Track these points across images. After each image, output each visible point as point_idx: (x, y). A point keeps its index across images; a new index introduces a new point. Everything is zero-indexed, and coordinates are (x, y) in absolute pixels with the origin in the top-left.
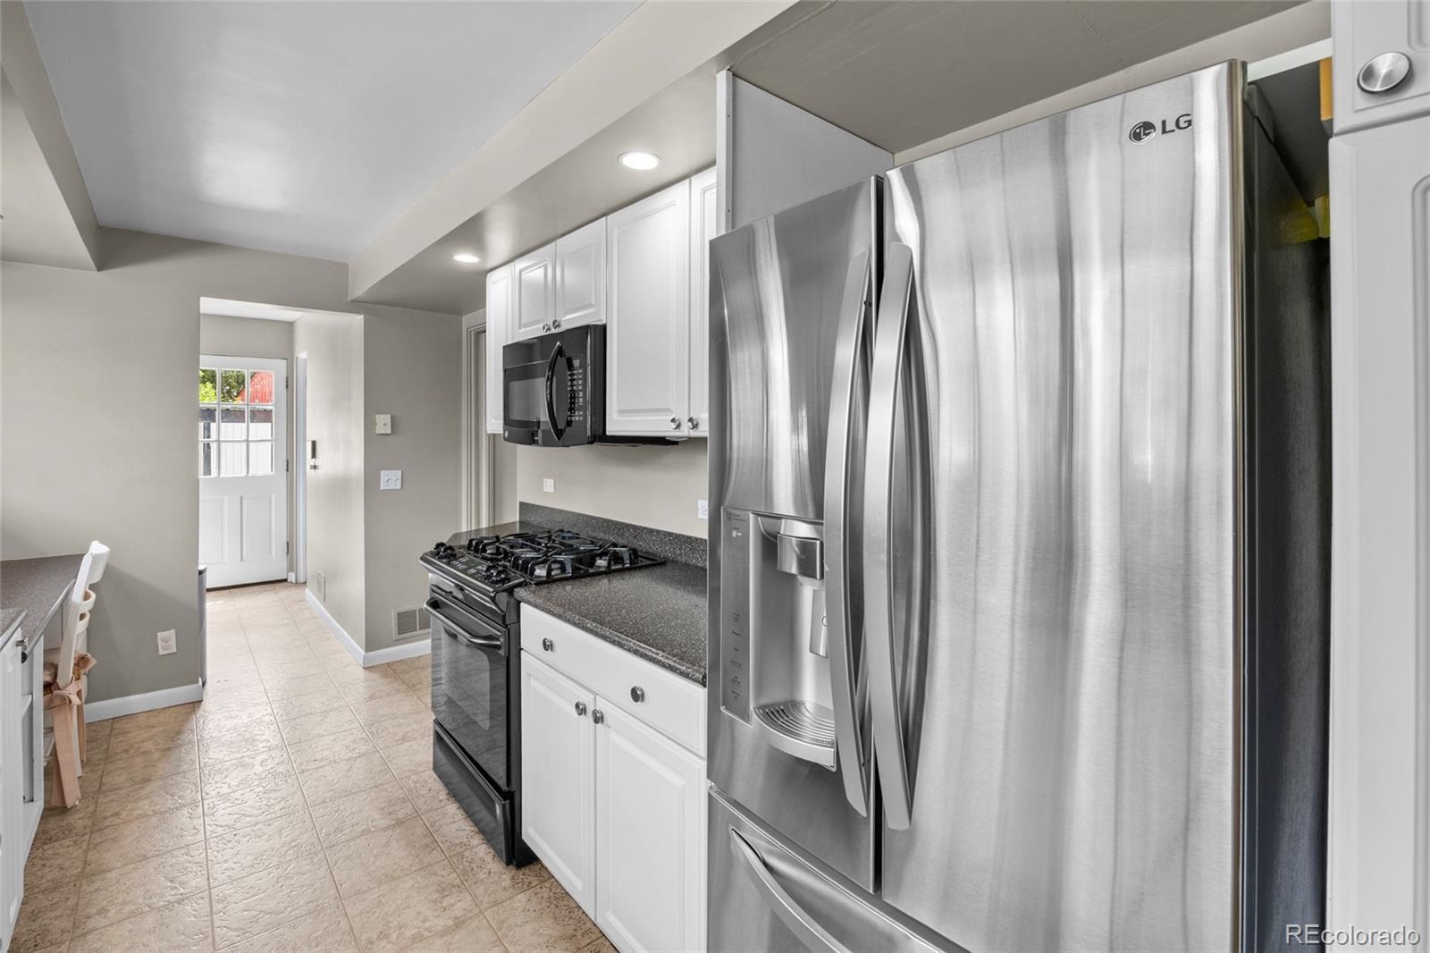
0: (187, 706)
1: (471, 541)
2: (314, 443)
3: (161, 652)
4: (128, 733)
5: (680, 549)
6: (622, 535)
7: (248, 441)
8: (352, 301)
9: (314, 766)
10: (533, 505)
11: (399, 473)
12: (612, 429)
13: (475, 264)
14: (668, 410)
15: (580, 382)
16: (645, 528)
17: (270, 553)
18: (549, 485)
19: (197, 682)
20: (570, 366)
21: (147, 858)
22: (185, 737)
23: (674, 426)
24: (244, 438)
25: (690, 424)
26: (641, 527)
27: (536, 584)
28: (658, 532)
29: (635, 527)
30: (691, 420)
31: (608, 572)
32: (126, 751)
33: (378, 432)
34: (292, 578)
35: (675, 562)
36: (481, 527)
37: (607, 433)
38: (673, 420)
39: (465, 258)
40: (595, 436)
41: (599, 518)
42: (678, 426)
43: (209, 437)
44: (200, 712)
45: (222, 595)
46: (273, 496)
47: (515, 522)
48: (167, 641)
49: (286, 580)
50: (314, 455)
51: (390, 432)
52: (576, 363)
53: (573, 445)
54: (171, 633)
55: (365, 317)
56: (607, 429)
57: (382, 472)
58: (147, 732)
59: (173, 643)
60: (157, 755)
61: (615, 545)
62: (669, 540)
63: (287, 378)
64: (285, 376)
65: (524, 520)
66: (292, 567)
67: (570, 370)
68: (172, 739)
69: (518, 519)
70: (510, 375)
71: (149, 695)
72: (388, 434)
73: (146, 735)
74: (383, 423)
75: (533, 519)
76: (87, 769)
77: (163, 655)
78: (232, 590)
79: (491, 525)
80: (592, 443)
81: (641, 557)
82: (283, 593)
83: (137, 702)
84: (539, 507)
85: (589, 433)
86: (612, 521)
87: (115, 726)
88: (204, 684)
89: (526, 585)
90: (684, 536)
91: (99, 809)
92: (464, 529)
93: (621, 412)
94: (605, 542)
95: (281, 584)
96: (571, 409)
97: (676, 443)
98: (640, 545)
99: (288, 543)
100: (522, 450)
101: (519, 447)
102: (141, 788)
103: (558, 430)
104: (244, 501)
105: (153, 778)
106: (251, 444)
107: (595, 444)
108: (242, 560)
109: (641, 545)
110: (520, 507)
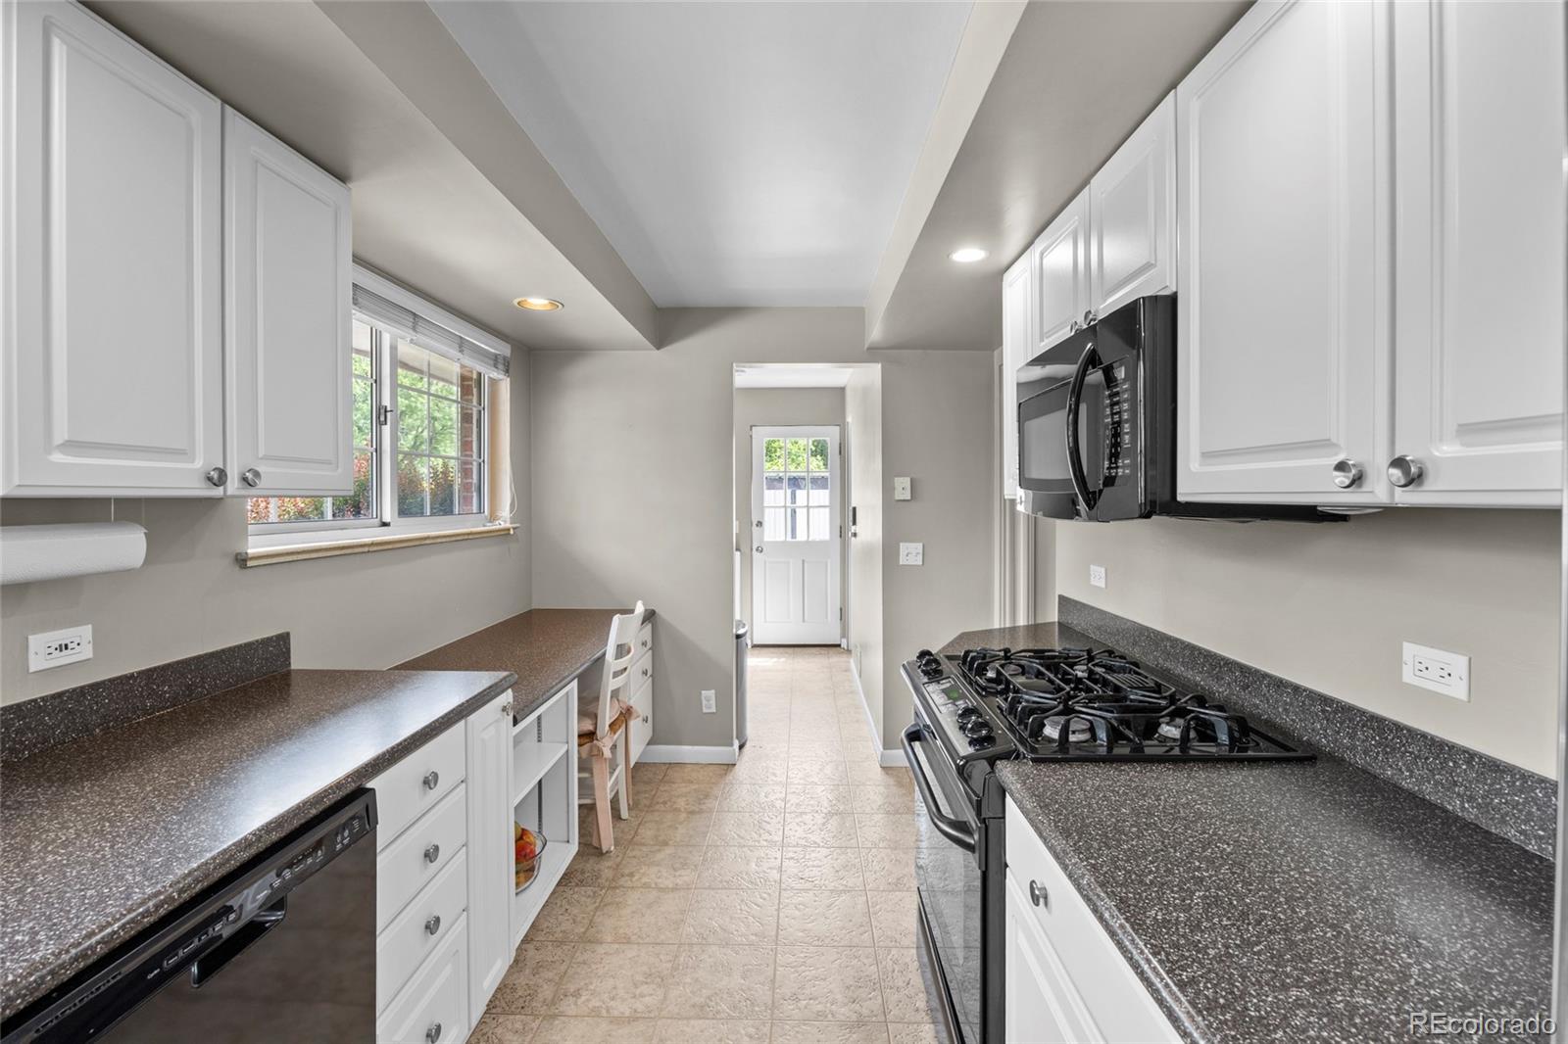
0: (722, 767)
1: (967, 653)
2: (854, 509)
3: (705, 710)
4: (674, 783)
5: (1352, 737)
6: (1219, 678)
7: (808, 506)
8: (868, 349)
9: (798, 886)
10: (1077, 602)
11: (920, 546)
12: (1188, 490)
13: (982, 261)
14: (1324, 444)
15: (1126, 406)
16: (1265, 676)
17: (827, 618)
18: (1098, 576)
19: (732, 745)
20: (1110, 380)
21: (628, 943)
22: (709, 803)
23: (1342, 479)
24: (806, 504)
25: (1396, 473)
26: (1257, 671)
27: (1033, 760)
28: (1296, 689)
29: (1244, 669)
30: (1399, 463)
31: (1181, 757)
32: (665, 803)
33: (897, 498)
34: (844, 645)
35: (1336, 761)
36: (1018, 624)
37: (1180, 498)
38: (1341, 467)
39: (968, 255)
40: (1153, 503)
41: (1177, 640)
42: (1357, 481)
43: (795, 503)
44: (730, 777)
45: (787, 653)
46: (829, 561)
47: (1054, 623)
48: (709, 700)
49: (839, 646)
50: (854, 523)
51: (909, 498)
52: (1121, 373)
53: (1113, 520)
54: (712, 693)
55: (883, 367)
56: (1180, 490)
57: (902, 545)
58: (686, 787)
59: (713, 702)
60: (683, 816)
61: (1201, 701)
62: (1323, 711)
63: (840, 444)
64: (838, 442)
65: (1063, 620)
66: (844, 634)
67: (1108, 387)
68: (699, 801)
69: (1056, 620)
70: (1024, 413)
71: (696, 748)
72: (908, 501)
73: (684, 790)
74: (902, 487)
75: (1077, 621)
76: (633, 813)
77: (706, 713)
78: (796, 649)
79: (1031, 622)
80: (1147, 516)
81: (1258, 733)
82: (835, 659)
83: (688, 753)
84: (1084, 606)
85: (1141, 498)
86: (1199, 649)
87: (670, 772)
88: (741, 747)
89: (1017, 758)
90: (1363, 712)
91: (624, 862)
92: (996, 626)
93: (1207, 456)
94: (1184, 686)
95: (834, 649)
96: (1114, 456)
97: (1344, 518)
98: (1257, 706)
99: (841, 609)
100: (1063, 528)
101: (1058, 522)
102: (659, 850)
103: (1088, 493)
104: (806, 565)
105: (671, 842)
106: (811, 510)
107: (1154, 517)
108: (804, 621)
109: (1256, 704)
110: (1060, 603)
